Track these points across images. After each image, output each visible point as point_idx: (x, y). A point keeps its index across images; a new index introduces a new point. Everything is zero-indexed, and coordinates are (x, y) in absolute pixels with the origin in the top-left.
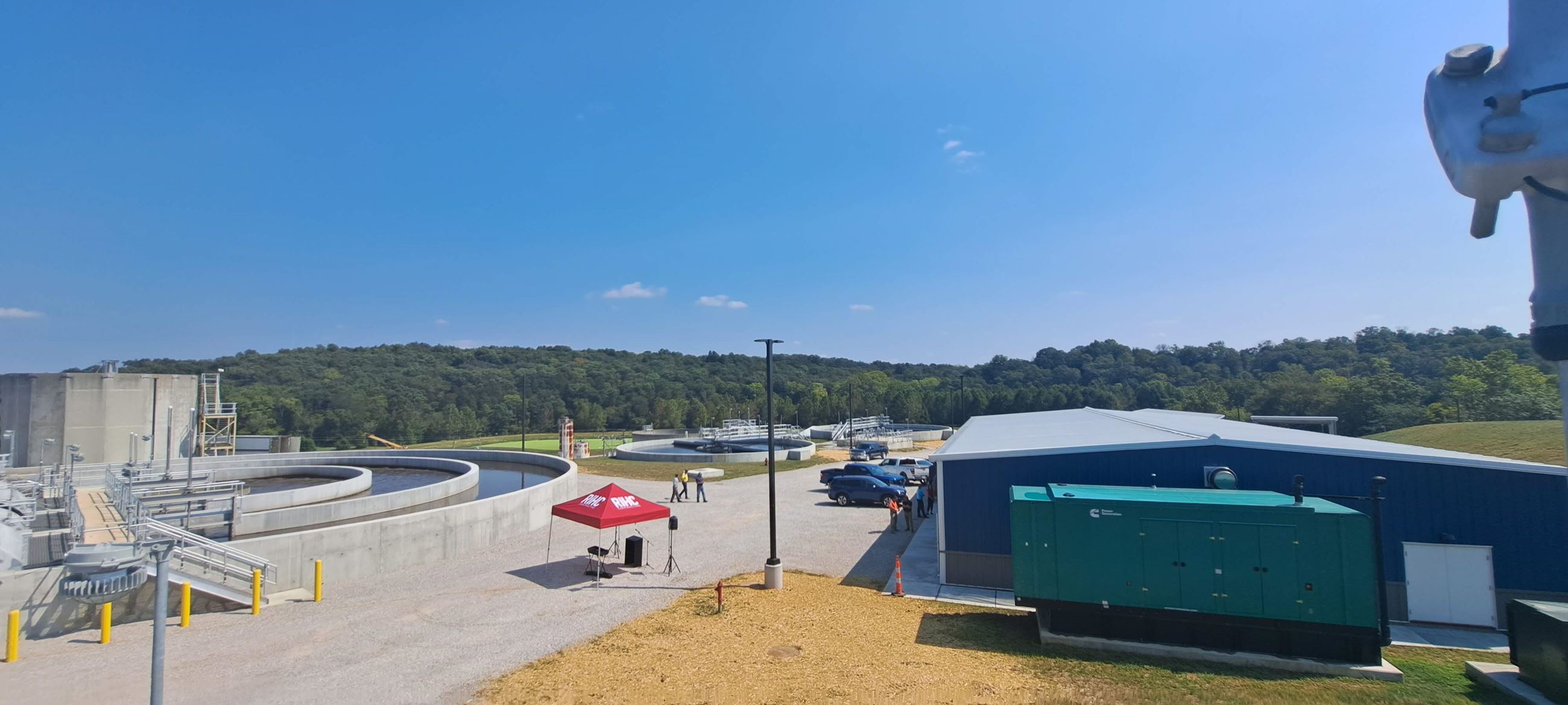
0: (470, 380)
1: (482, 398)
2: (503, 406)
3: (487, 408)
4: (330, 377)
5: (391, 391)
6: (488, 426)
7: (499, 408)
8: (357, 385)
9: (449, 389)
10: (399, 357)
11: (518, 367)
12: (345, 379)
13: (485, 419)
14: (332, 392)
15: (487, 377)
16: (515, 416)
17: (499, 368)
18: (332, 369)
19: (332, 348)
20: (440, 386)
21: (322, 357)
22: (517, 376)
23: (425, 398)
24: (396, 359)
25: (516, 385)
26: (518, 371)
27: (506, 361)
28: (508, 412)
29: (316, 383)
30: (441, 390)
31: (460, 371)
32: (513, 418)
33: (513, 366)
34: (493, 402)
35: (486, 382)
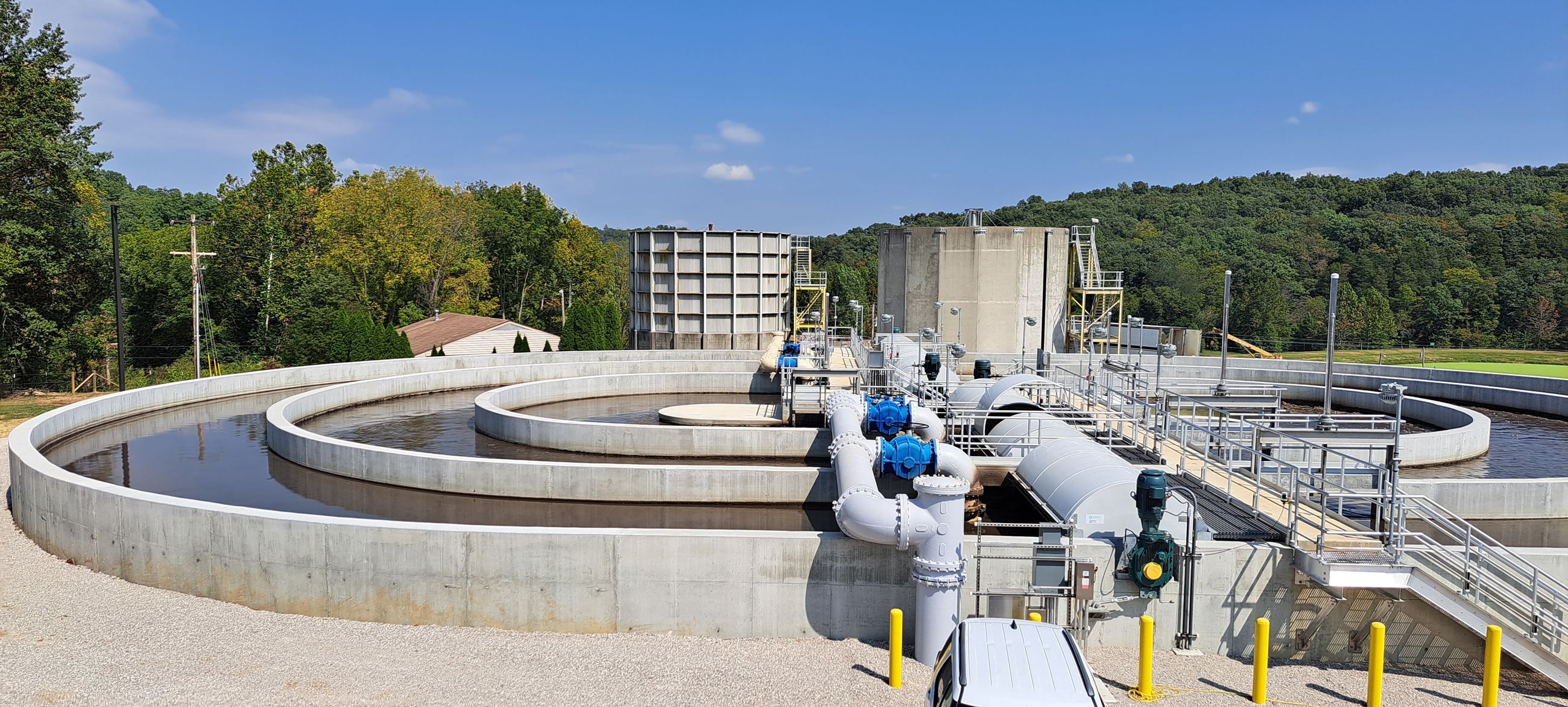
0: (1378, 239)
1: (1398, 273)
2: (1441, 290)
3: (1409, 292)
4: (1142, 235)
5: (1237, 259)
6: (1411, 327)
7: (1433, 294)
8: (1184, 247)
9: (1336, 255)
10: (1245, 199)
11: (1474, 213)
12: (1166, 237)
13: (1403, 314)
14: (1148, 260)
15: (1411, 232)
16: (1467, 310)
17: (1431, 215)
18: (1146, 222)
19: (1139, 188)
20: (1317, 250)
21: (1130, 204)
22: (1471, 230)
23: (1294, 271)
24: (1240, 203)
25: (1472, 250)
26: (1474, 221)
27: (1446, 201)
28: (1451, 301)
29: (1123, 244)
30: (1321, 257)
31: (1356, 223)
32: (1463, 314)
33: (1461, 211)
34: (1420, 281)
35: (1406, 242)
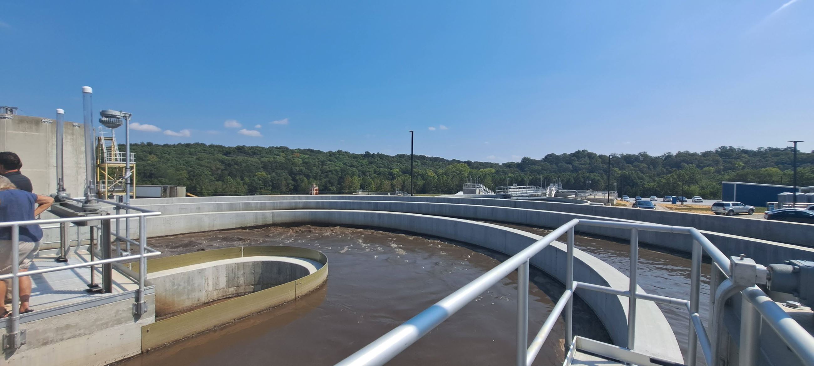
0: (237, 163)
1: (244, 174)
2: (256, 178)
3: (247, 180)
4: (152, 160)
5: (190, 169)
6: (248, 190)
7: (254, 180)
8: (169, 164)
9: (224, 168)
10: (191, 150)
11: (262, 157)
12: (161, 161)
13: (246, 186)
14: (154, 169)
15: (245, 162)
16: (263, 184)
17: (251, 157)
18: (153, 155)
19: (150, 144)
20: (218, 166)
21: (145, 149)
22: (262, 162)
23: (210, 173)
24: (189, 151)
25: (263, 167)
26: (262, 159)
27: (254, 153)
28: (259, 182)
29: (143, 163)
30: (219, 169)
31: (229, 158)
32: (262, 185)
33: (259, 156)
35: (244, 165)
